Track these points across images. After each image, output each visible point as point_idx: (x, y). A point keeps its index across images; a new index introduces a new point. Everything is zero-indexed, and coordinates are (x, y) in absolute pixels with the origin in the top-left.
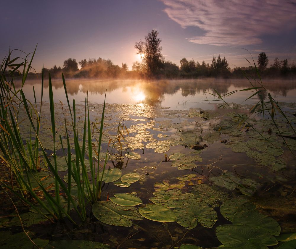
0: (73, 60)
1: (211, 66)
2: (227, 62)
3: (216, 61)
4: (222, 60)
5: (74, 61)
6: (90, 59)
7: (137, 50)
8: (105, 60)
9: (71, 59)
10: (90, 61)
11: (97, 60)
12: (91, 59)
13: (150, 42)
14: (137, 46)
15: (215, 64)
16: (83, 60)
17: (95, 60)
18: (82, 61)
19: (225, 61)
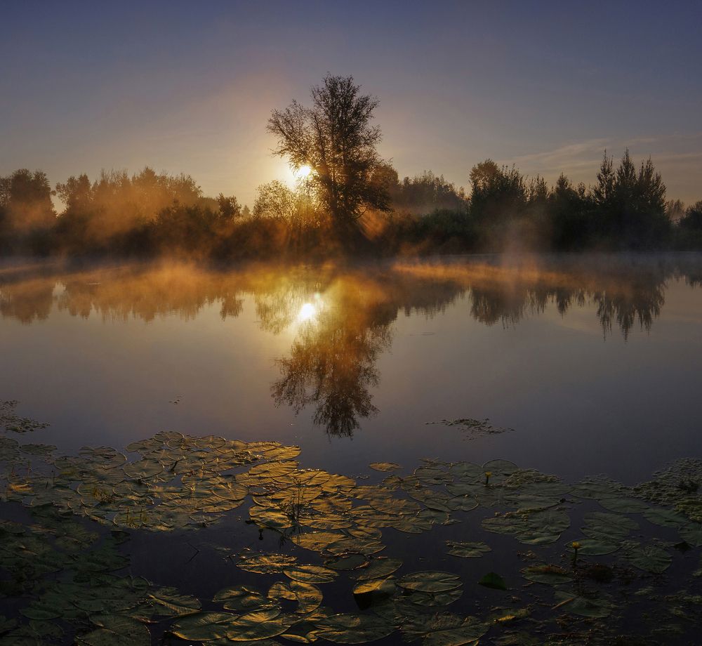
0: (33, 178)
1: (593, 194)
2: (658, 179)
3: (616, 175)
4: (637, 172)
5: (40, 178)
6: (103, 175)
7: (278, 141)
8: (168, 176)
9: (27, 171)
10: (103, 182)
11: (134, 178)
12: (108, 172)
13: (332, 110)
14: (277, 123)
15: (609, 188)
16: (77, 178)
17: (125, 176)
18: (71, 180)
19: (653, 177)
